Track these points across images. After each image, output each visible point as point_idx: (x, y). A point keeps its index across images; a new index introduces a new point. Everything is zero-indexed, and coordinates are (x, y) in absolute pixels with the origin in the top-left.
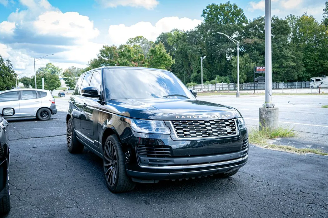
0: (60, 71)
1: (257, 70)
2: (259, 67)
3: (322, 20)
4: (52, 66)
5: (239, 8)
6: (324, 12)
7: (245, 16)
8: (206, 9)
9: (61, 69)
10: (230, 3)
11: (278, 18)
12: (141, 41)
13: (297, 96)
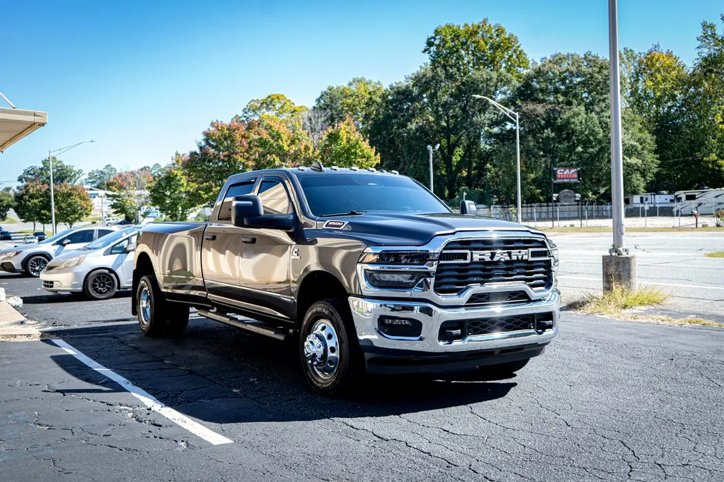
0: (77, 176)
1: (559, 176)
2: (563, 170)
3: (696, 61)
4: (59, 165)
5: (508, 33)
6: (699, 43)
7: (522, 50)
8: (434, 35)
9: (80, 172)
10: (489, 22)
11: (597, 57)
12: (278, 106)
13: (649, 233)
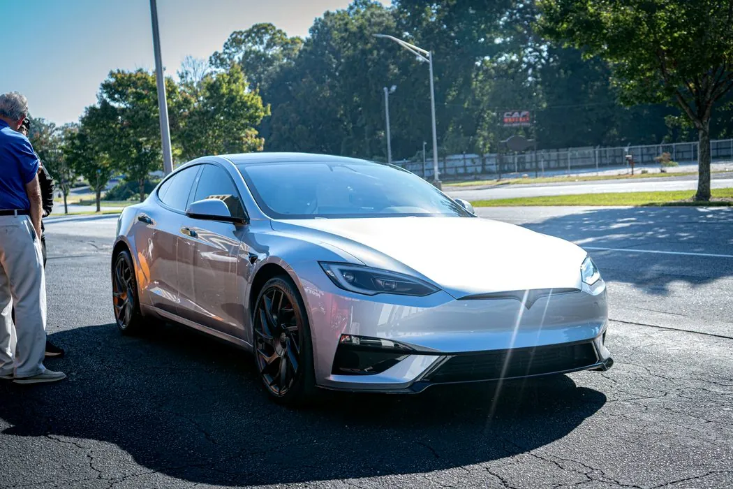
1: (506, 120)
2: (511, 113)
12: (266, 38)
